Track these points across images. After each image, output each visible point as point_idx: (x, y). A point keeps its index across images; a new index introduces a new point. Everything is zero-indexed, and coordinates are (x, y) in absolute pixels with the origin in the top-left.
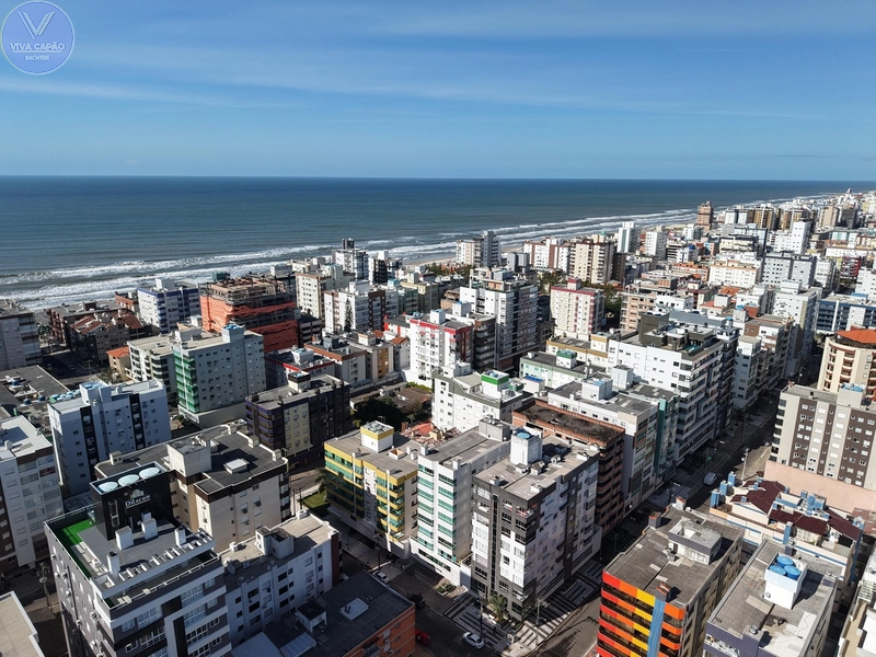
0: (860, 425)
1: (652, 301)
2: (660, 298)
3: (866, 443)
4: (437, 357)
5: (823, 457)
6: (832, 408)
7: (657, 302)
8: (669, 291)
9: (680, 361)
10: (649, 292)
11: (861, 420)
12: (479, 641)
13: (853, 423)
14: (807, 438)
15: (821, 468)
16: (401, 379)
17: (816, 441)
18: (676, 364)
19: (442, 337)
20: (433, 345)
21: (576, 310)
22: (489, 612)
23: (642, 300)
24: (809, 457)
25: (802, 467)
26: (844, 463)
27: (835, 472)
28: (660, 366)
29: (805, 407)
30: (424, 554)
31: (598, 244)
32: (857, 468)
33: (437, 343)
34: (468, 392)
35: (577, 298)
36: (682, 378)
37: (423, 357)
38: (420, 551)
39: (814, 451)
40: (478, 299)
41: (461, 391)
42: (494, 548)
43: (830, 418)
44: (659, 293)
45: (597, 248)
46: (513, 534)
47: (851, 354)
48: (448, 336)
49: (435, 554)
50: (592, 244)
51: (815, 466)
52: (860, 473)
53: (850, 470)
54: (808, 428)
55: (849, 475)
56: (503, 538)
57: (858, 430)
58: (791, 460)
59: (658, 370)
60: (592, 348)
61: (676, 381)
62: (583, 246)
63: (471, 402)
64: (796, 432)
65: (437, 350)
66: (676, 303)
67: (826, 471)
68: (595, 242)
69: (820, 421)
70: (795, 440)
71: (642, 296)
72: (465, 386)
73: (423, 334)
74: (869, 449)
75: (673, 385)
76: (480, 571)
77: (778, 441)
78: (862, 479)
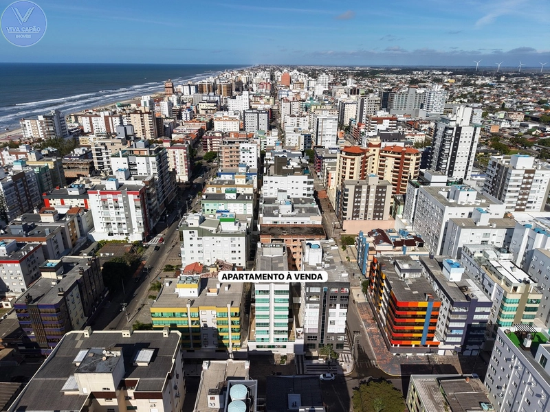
0: (380, 192)
1: (237, 148)
2: (242, 145)
3: (383, 200)
4: (123, 215)
5: (366, 211)
6: (369, 187)
7: (241, 148)
8: (246, 140)
9: (307, 180)
10: (234, 142)
11: (380, 190)
12: (332, 376)
13: (377, 192)
14: (359, 204)
15: (366, 216)
16: (90, 241)
17: (363, 204)
18: (305, 182)
19: (126, 200)
20: (117, 207)
21: (175, 160)
22: (317, 358)
23: (231, 148)
24: (360, 213)
25: (357, 219)
26: (375, 211)
27: (371, 217)
28: (295, 185)
29: (357, 190)
30: (262, 347)
31: (146, 113)
32: (380, 212)
33: (121, 205)
34: (214, 232)
35: (174, 153)
36: (309, 189)
37: (108, 219)
38: (258, 347)
39: (362, 209)
40: (129, 164)
41: (209, 234)
42: (324, 318)
43: (368, 192)
44: (240, 142)
45: (146, 116)
46: (338, 306)
47: (353, 160)
48: (131, 198)
49: (272, 343)
50: (141, 113)
51: (363, 217)
52: (381, 214)
53: (377, 214)
54: (359, 200)
55: (377, 216)
56: (331, 310)
57: (380, 195)
58: (353, 217)
59: (295, 188)
60: (236, 183)
61: (306, 192)
62: (135, 115)
63: (219, 238)
64: (354, 202)
65: (122, 210)
66: (252, 147)
67: (368, 217)
68: (143, 111)
69: (364, 195)
70: (354, 207)
71: (230, 145)
72: (210, 228)
73: (104, 201)
74: (384, 203)
75: (304, 194)
76: (311, 337)
77: (346, 210)
78: (382, 217)
